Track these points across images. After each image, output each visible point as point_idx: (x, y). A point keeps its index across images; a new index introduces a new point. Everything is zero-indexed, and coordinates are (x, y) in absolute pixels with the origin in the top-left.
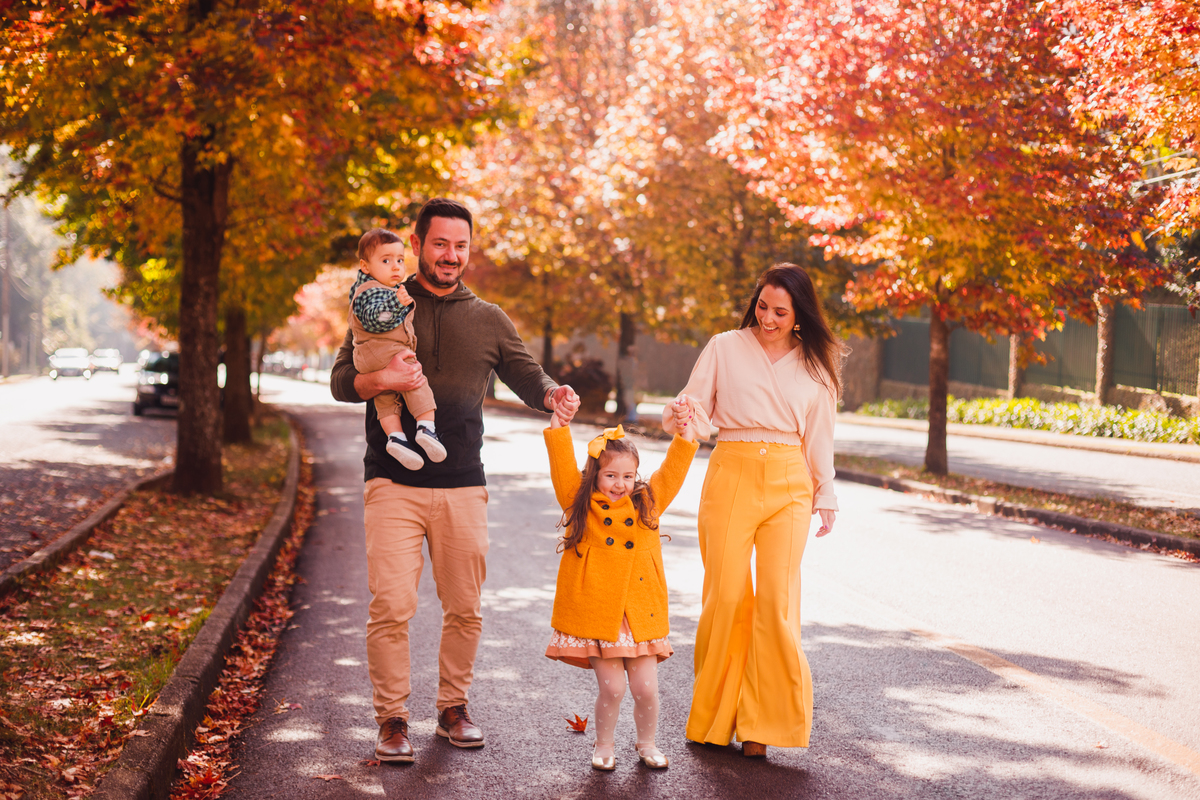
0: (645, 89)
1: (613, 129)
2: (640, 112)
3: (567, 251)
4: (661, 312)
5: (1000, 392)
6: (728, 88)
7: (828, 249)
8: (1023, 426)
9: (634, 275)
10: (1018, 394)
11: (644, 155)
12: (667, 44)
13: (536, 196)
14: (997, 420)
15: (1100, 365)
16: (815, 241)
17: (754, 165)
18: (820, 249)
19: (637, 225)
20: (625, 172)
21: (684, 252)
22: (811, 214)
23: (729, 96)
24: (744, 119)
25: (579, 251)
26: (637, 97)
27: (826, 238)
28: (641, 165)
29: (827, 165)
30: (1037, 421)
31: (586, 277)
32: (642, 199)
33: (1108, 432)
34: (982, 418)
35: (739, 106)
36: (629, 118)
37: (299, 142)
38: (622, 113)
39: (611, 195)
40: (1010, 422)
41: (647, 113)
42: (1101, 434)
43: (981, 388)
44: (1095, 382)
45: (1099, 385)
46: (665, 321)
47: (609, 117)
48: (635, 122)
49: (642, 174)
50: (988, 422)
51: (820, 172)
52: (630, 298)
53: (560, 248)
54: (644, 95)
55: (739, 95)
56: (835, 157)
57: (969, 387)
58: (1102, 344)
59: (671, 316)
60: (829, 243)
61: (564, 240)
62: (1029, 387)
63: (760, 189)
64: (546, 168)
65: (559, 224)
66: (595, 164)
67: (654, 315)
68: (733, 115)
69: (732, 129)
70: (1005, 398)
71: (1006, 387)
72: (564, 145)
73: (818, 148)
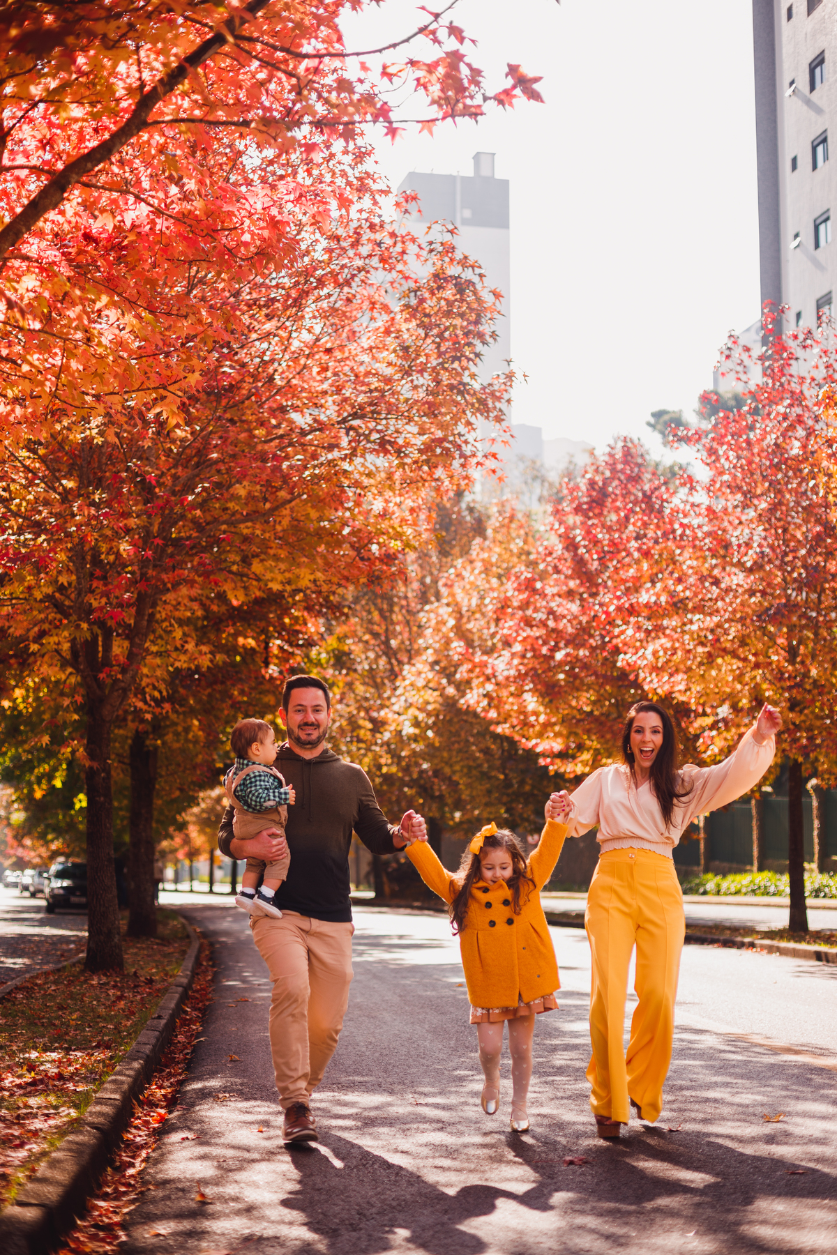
0: (430, 651)
1: (407, 682)
2: (427, 668)
3: (385, 770)
4: (458, 815)
5: (748, 867)
6: (470, 666)
7: (551, 768)
8: (763, 894)
9: (436, 787)
10: (761, 869)
11: (431, 700)
12: (446, 617)
13: (360, 727)
14: (744, 890)
15: (816, 840)
16: (542, 762)
17: (493, 714)
18: (546, 767)
19: (431, 752)
20: (417, 713)
21: (465, 770)
22: (537, 744)
23: (471, 671)
24: (482, 685)
25: (394, 769)
26: (424, 657)
27: (549, 760)
28: (430, 708)
29: (536, 714)
30: (772, 889)
31: (401, 790)
32: (430, 734)
33: (822, 894)
34: (733, 890)
35: (478, 677)
36: (419, 673)
37: (201, 733)
38: (414, 669)
39: (408, 730)
40: (753, 891)
41: (432, 669)
42: (817, 896)
43: (734, 866)
44: (813, 854)
45: (816, 856)
46: (461, 822)
47: (405, 673)
48: (423, 676)
49: (429, 715)
50: (737, 893)
51: (532, 719)
52: (434, 806)
53: (379, 767)
54: (429, 655)
55: (477, 670)
56: (541, 709)
57: (726, 865)
58: (816, 823)
59: (466, 817)
60: (552, 763)
61: (383, 761)
62: (769, 862)
63: (499, 730)
64: (365, 704)
65: (377, 749)
66: (396, 708)
67: (453, 818)
68: (475, 683)
69: (475, 691)
70: (751, 871)
71: (752, 864)
72: (378, 687)
73: (531, 702)
